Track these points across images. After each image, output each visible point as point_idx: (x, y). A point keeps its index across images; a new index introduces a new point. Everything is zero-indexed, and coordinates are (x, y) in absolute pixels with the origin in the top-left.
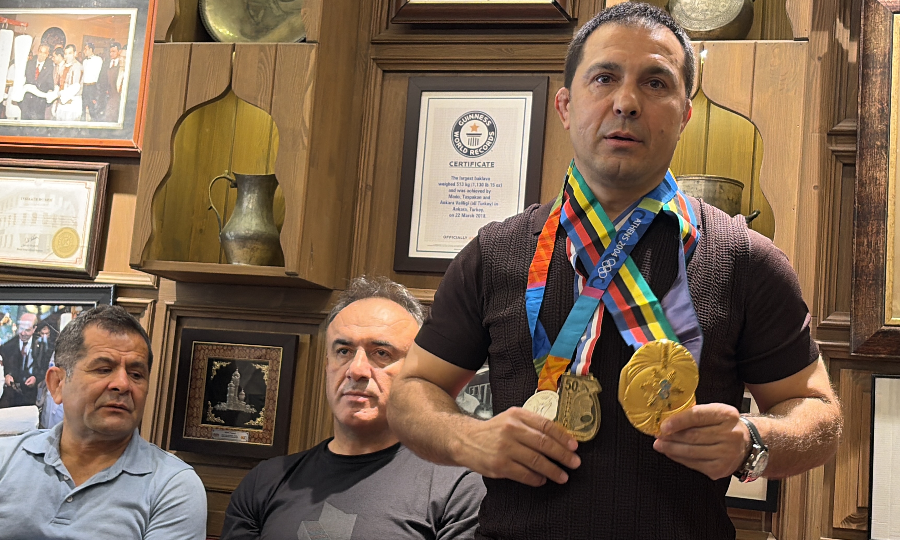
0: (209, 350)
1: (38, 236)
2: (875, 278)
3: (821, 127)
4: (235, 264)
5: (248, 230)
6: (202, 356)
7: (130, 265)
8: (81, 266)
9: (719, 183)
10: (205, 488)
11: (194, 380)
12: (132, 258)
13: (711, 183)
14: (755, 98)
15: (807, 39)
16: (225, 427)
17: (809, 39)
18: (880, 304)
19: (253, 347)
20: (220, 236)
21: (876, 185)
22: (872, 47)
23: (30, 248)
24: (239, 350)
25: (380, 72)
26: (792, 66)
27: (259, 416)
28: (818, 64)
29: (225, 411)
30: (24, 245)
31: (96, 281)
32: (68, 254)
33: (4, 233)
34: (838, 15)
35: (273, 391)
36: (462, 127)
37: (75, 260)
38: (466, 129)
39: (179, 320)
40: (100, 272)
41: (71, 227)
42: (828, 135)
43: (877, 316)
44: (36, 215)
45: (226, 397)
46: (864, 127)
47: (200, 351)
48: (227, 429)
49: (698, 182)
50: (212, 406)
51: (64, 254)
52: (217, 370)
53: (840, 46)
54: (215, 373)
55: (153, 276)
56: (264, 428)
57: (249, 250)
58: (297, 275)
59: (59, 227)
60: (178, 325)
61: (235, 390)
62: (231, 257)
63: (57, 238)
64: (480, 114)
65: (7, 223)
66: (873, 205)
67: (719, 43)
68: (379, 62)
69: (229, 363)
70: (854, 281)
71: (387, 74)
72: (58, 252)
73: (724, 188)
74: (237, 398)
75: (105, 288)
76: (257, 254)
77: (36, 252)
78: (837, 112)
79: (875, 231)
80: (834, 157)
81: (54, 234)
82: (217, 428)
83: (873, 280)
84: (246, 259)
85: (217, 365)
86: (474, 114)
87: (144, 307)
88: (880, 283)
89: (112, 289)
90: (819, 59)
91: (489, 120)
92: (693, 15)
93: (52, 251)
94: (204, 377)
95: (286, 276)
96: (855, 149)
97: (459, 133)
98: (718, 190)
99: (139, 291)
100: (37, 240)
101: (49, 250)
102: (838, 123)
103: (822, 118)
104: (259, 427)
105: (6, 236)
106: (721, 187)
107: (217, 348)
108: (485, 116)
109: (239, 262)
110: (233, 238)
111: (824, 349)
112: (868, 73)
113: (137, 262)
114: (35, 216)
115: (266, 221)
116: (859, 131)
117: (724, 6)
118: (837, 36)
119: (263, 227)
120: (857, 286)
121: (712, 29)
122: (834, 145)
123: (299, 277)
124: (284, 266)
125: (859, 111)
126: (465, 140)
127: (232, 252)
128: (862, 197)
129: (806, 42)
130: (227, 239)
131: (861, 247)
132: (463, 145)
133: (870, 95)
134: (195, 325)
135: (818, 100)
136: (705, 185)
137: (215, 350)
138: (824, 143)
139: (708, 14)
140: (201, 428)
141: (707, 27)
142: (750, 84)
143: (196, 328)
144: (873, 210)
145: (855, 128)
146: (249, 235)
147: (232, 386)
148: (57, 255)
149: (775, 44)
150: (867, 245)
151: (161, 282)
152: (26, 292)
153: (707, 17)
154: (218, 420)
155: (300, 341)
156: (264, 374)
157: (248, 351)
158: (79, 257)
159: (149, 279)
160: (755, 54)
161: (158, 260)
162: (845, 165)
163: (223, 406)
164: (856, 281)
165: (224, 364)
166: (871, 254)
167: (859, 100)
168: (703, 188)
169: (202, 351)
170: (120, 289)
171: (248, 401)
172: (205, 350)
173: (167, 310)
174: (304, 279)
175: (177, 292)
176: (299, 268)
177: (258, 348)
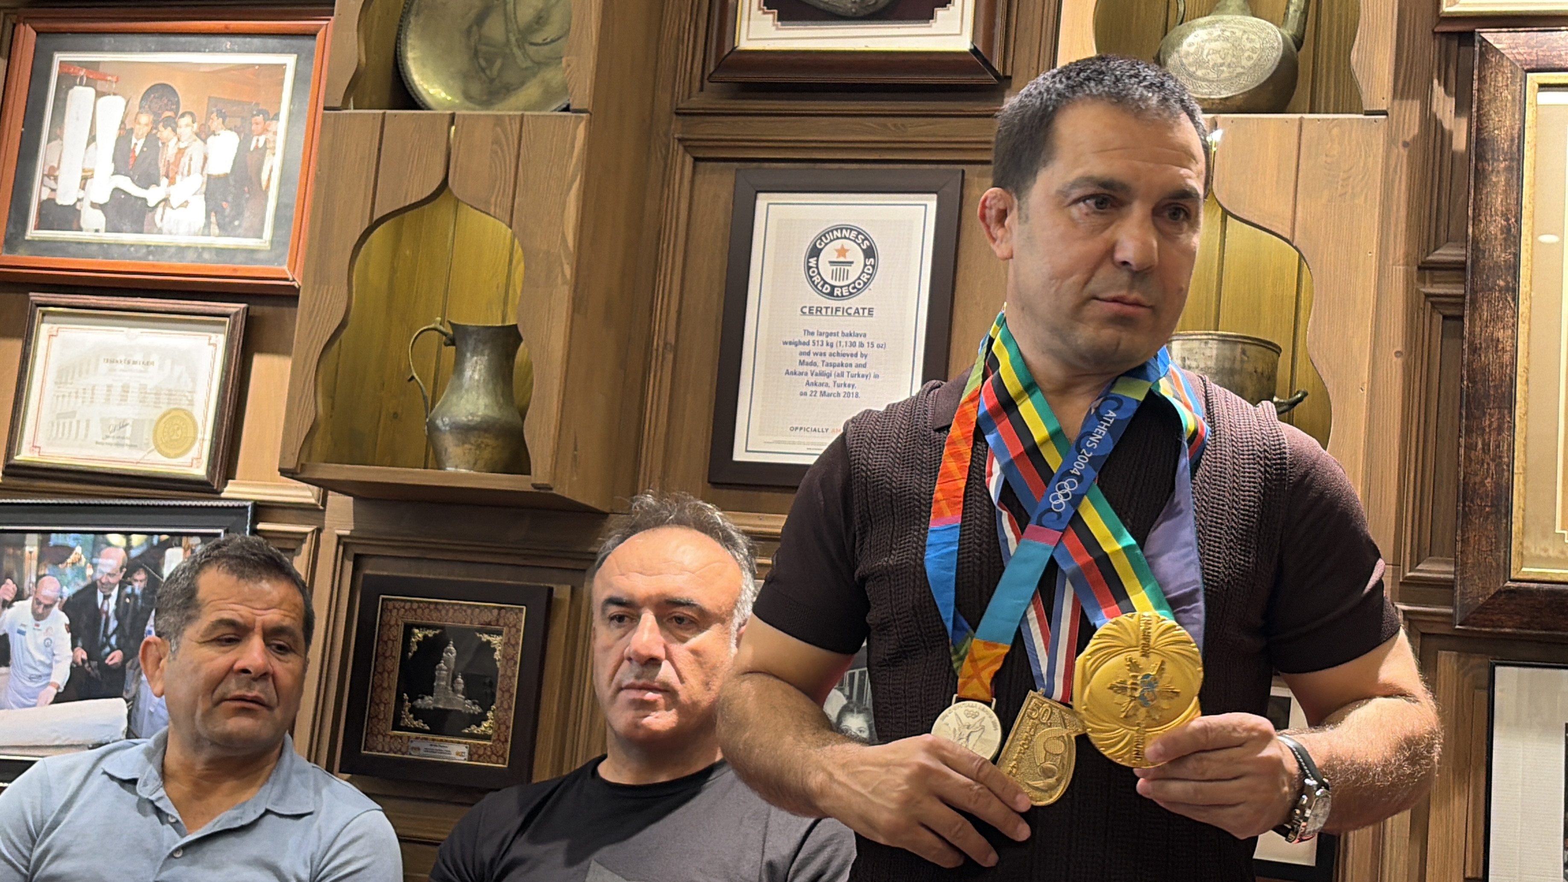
0: (406, 611)
1: (130, 422)
2: (1496, 502)
3: (1407, 255)
4: (449, 469)
5: (472, 414)
6: (394, 619)
7: (280, 470)
8: (200, 471)
9: (1240, 346)
10: (398, 835)
11: (380, 659)
12: (283, 458)
13: (1227, 346)
14: (1299, 208)
15: (1385, 113)
16: (430, 737)
17: (1389, 112)
18: (1502, 546)
19: (478, 607)
20: (427, 424)
21: (1497, 351)
22: (1492, 126)
23: (115, 441)
24: (455, 610)
25: (689, 160)
26: (1361, 155)
27: (486, 719)
28: (1404, 152)
29: (429, 710)
30: (107, 437)
31: (223, 495)
32: (178, 451)
33: (75, 416)
34: (1435, 74)
35: (510, 678)
36: (821, 250)
37: (190, 461)
38: (829, 253)
39: (358, 560)
40: (230, 481)
41: (183, 407)
42: (1419, 268)
43: (1498, 565)
44: (128, 387)
45: (433, 687)
46: (1477, 257)
47: (391, 611)
48: (433, 740)
49: (1206, 343)
50: (409, 701)
51: (172, 452)
52: (418, 643)
53: (1438, 124)
54: (415, 648)
55: (316, 488)
56: (493, 738)
57: (473, 448)
58: (551, 489)
59: (164, 408)
60: (356, 569)
61: (448, 675)
62: (444, 458)
63: (162, 424)
64: (851, 230)
65: (80, 400)
66: (1492, 384)
67: (1242, 118)
68: (688, 143)
69: (437, 632)
70: (1460, 508)
71: (701, 165)
72: (163, 447)
73: (1248, 353)
74: (450, 688)
75: (239, 507)
76: (486, 454)
77: (126, 448)
78: (1433, 232)
79: (1495, 425)
80: (1429, 305)
81: (156, 418)
82: (417, 738)
83: (1491, 506)
84: (468, 462)
85: (419, 634)
86: (842, 229)
87: (300, 538)
88: (1503, 511)
89: (250, 509)
90: (1405, 144)
91: (866, 239)
92: (1200, 73)
93: (153, 447)
94: (398, 654)
95: (531, 489)
96: (1462, 292)
97: (817, 261)
98: (1238, 358)
99: (295, 512)
100: (128, 429)
101: (148, 444)
102: (1435, 250)
103: (1408, 239)
104: (486, 737)
105: (78, 422)
106: (1244, 352)
107: (419, 607)
108: (859, 233)
109: (456, 467)
110: (448, 428)
111: (1410, 617)
112: (1484, 170)
113: (291, 465)
114: (125, 389)
115: (501, 400)
116: (1469, 262)
117: (1249, 58)
118: (1434, 109)
119: (496, 409)
120: (1465, 515)
121: (1230, 95)
122: (1428, 285)
123: (554, 492)
124: (529, 474)
125: (1470, 230)
126: (826, 270)
127: (446, 450)
128: (1473, 370)
129: (1384, 117)
130: (437, 429)
131: (1473, 452)
132: (822, 279)
133: (1487, 205)
134: (383, 570)
135: (1403, 213)
136: (1217, 349)
137: (415, 610)
138: (1413, 284)
139: (1223, 71)
140: (391, 737)
141: (1223, 92)
142: (1292, 185)
143: (385, 573)
144: (1492, 392)
145: (1463, 259)
146: (472, 424)
147: (443, 669)
148: (161, 452)
149: (1334, 120)
150: (1483, 449)
151: (329, 497)
152: (107, 513)
153: (1223, 76)
154: (419, 724)
155: (555, 595)
156: (494, 650)
157: (469, 611)
158: (196, 456)
159: (310, 494)
160: (1300, 135)
161: (326, 462)
162: (1445, 317)
163: (427, 702)
164: (1463, 508)
165: (430, 633)
166: (1488, 464)
167: (1470, 212)
168: (1214, 352)
169: (395, 612)
170: (262, 510)
171: (468, 694)
172: (398, 610)
173: (338, 544)
174: (562, 495)
175: (355, 513)
176: (555, 479)
177: (486, 607)
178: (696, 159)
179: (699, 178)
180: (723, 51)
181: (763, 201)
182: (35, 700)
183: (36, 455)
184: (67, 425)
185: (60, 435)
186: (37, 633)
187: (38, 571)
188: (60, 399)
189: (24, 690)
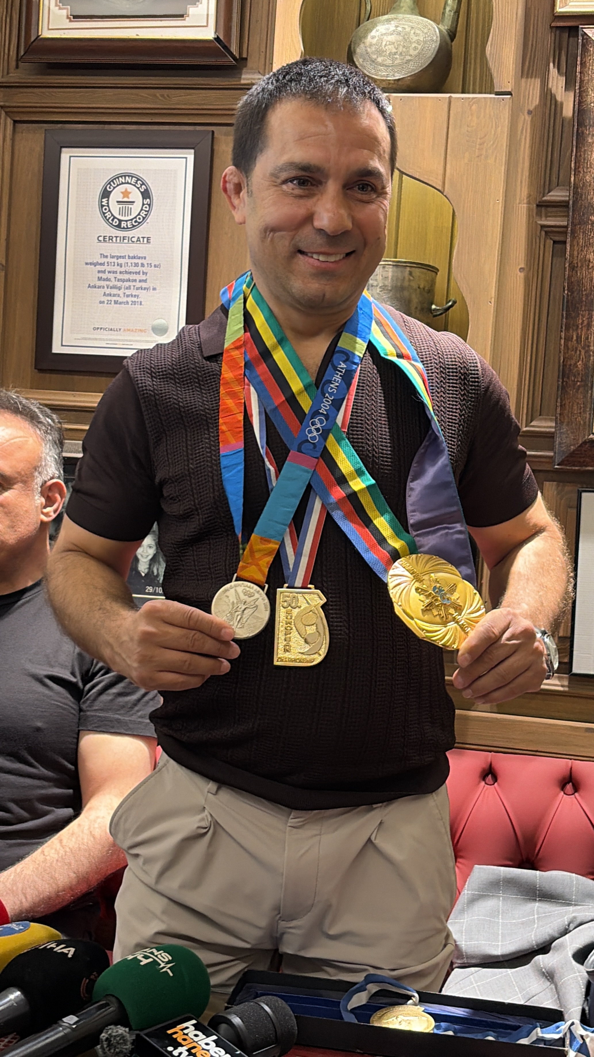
2: (584, 378)
3: (529, 196)
9: (408, 269)
13: (400, 269)
14: (448, 166)
15: (509, 93)
17: (513, 93)
18: (588, 410)
21: (588, 269)
22: (589, 100)
25: (9, 122)
26: (492, 127)
28: (528, 118)
34: (551, 59)
36: (111, 192)
38: (116, 195)
42: (538, 206)
43: (585, 423)
46: (577, 199)
49: (384, 267)
53: (553, 97)
64: (132, 177)
66: (584, 293)
67: (408, 97)
68: (8, 110)
70: (560, 383)
71: (19, 126)
73: (414, 274)
78: (548, 179)
79: (586, 322)
80: (543, 233)
83: (581, 381)
86: (125, 176)
88: (589, 385)
90: (530, 112)
91: (143, 184)
92: (380, 60)
96: (565, 223)
97: (108, 200)
98: (407, 278)
102: (549, 192)
103: (531, 184)
106: (411, 273)
108: (138, 180)
112: (583, 133)
116: (571, 202)
117: (415, 48)
118: (550, 86)
120: (563, 388)
121: (401, 77)
122: (544, 218)
125: (572, 179)
126: (115, 209)
128: (572, 282)
129: (509, 96)
131: (570, 342)
132: (112, 215)
133: (584, 159)
135: (527, 164)
136: (393, 271)
138: (533, 217)
139: (396, 58)
141: (396, 74)
142: (444, 148)
144: (584, 299)
145: (567, 199)
149: (473, 98)
150: (577, 340)
153: (397, 62)
160: (449, 110)
162: (555, 242)
164: (562, 383)
166: (580, 351)
167: (573, 165)
168: (390, 274)
178: (15, 122)
179: (18, 137)
180: (30, 37)
181: (66, 154)
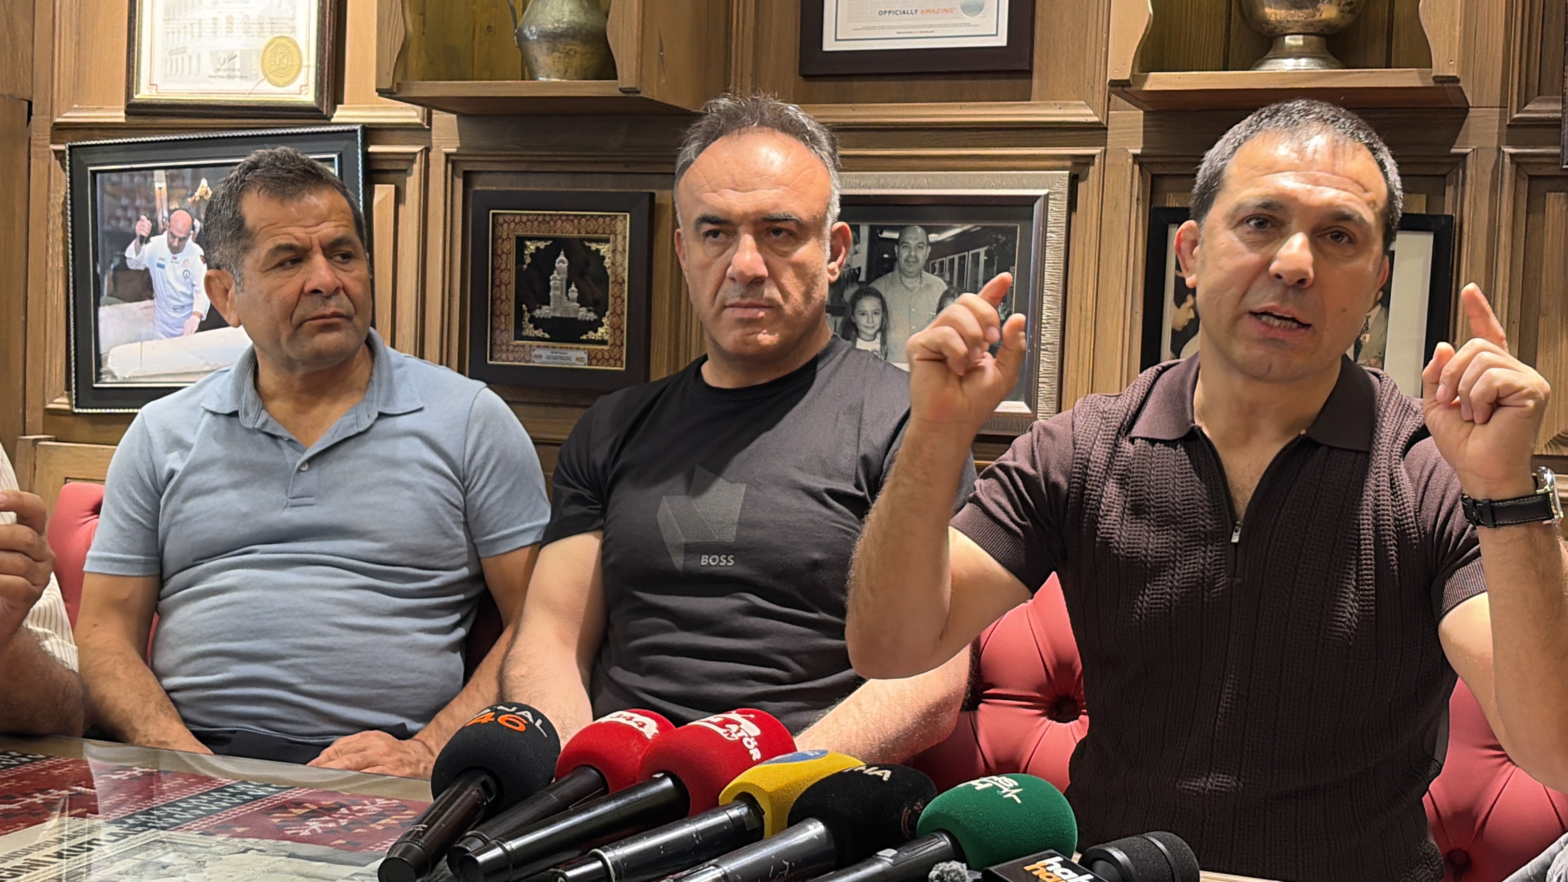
0: (516, 224)
1: (238, 53)
4: (540, 79)
5: (558, 21)
6: (505, 233)
7: (377, 90)
8: (308, 98)
11: (497, 272)
12: (379, 79)
16: (551, 344)
19: (584, 216)
20: (516, 35)
23: (225, 74)
24: (563, 221)
27: (602, 325)
29: (548, 319)
30: (219, 70)
31: (333, 120)
32: (287, 79)
33: (185, 52)
35: (621, 284)
37: (298, 89)
39: (468, 178)
40: (339, 106)
41: (286, 35)
44: (232, 18)
45: (549, 297)
47: (502, 225)
48: (554, 347)
50: (529, 311)
52: (531, 255)
54: (528, 260)
55: (420, 108)
56: (609, 343)
57: (562, 56)
58: (639, 92)
59: (269, 38)
60: (466, 185)
61: (562, 284)
62: (535, 68)
63: (268, 54)
65: (189, 36)
69: (549, 243)
72: (270, 76)
74: (565, 297)
75: (348, 131)
76: (576, 61)
77: (237, 80)
81: (262, 47)
82: (538, 347)
84: (558, 71)
85: (531, 247)
87: (410, 158)
89: (359, 133)
94: (512, 265)
95: (620, 94)
99: (402, 133)
100: (237, 61)
101: (256, 74)
104: (603, 342)
105: (190, 57)
107: (528, 220)
109: (548, 77)
110: (535, 37)
111: (1519, 160)
113: (387, 85)
114: (230, 20)
115: (586, 5)
119: (582, 15)
123: (642, 95)
124: (616, 78)
127: (536, 60)
130: (526, 39)
134: (492, 185)
137: (525, 223)
140: (515, 346)
143: (494, 188)
146: (559, 31)
147: (557, 279)
148: (271, 82)
151: (434, 116)
152: (226, 145)
154: (539, 333)
155: (657, 201)
156: (603, 258)
157: (576, 221)
158: (303, 83)
159: (415, 114)
161: (423, 80)
163: (544, 312)
165: (542, 245)
169: (506, 225)
170: (371, 132)
171: (582, 301)
172: (509, 224)
173: (447, 162)
174: (651, 98)
175: (459, 131)
176: (641, 81)
177: (592, 216)
182: (182, 330)
183: (154, 92)
184: (180, 62)
185: (174, 72)
186: (176, 265)
187: (168, 206)
188: (170, 34)
189: (171, 321)
